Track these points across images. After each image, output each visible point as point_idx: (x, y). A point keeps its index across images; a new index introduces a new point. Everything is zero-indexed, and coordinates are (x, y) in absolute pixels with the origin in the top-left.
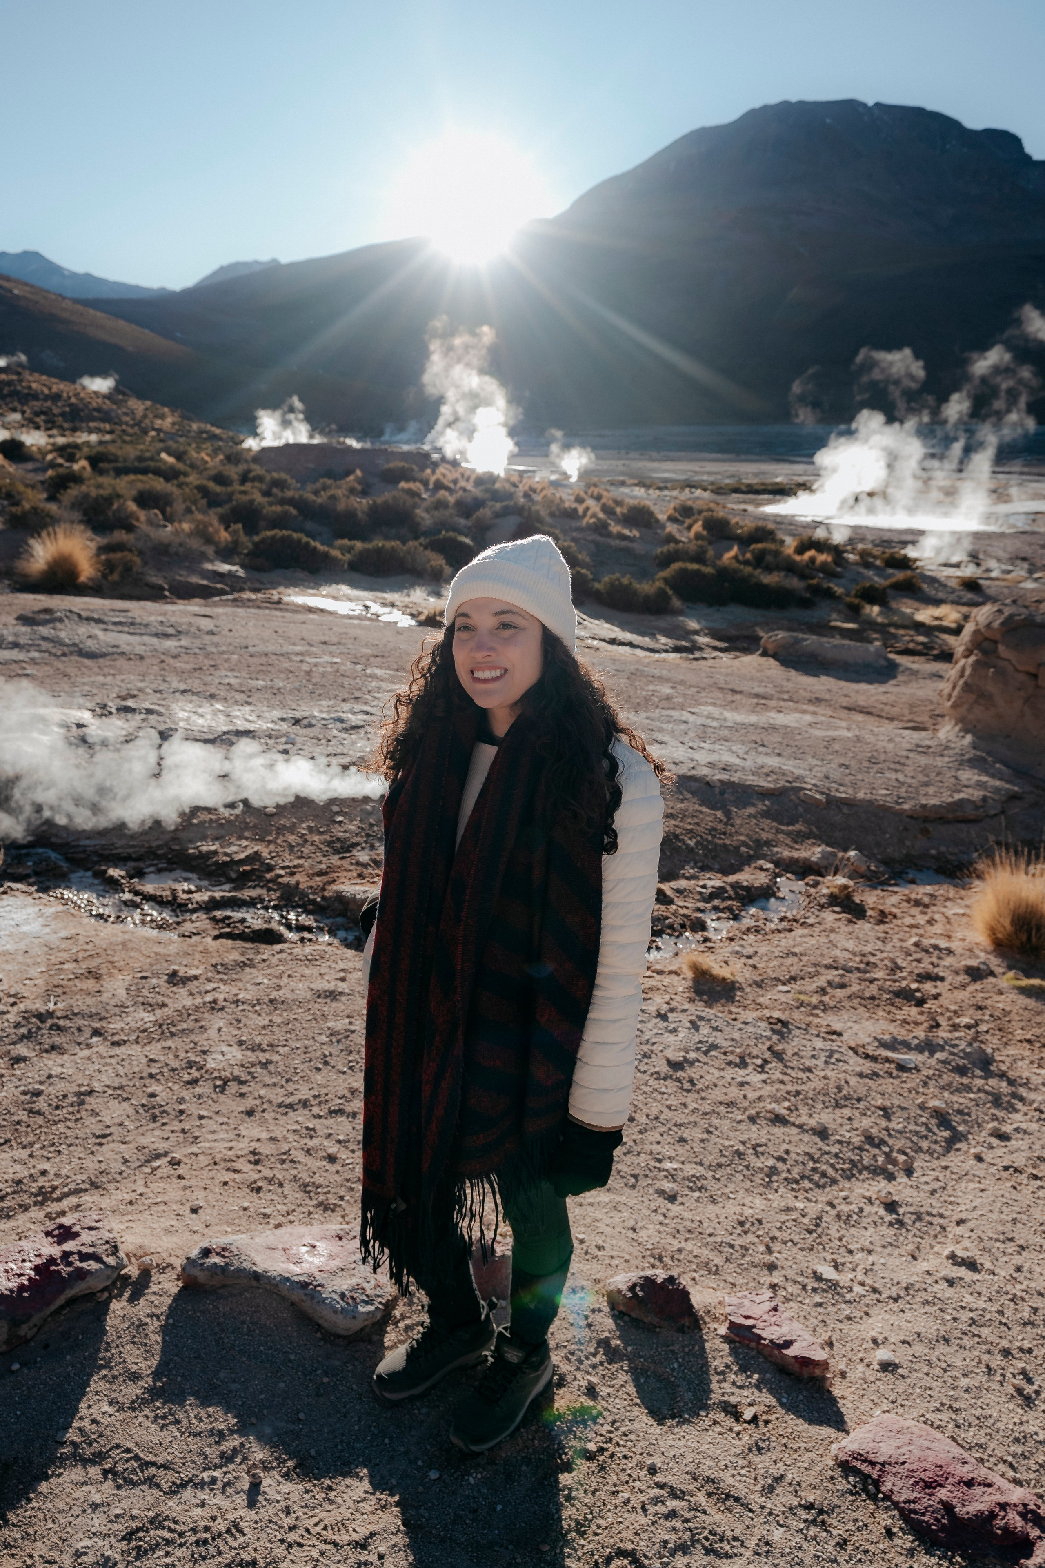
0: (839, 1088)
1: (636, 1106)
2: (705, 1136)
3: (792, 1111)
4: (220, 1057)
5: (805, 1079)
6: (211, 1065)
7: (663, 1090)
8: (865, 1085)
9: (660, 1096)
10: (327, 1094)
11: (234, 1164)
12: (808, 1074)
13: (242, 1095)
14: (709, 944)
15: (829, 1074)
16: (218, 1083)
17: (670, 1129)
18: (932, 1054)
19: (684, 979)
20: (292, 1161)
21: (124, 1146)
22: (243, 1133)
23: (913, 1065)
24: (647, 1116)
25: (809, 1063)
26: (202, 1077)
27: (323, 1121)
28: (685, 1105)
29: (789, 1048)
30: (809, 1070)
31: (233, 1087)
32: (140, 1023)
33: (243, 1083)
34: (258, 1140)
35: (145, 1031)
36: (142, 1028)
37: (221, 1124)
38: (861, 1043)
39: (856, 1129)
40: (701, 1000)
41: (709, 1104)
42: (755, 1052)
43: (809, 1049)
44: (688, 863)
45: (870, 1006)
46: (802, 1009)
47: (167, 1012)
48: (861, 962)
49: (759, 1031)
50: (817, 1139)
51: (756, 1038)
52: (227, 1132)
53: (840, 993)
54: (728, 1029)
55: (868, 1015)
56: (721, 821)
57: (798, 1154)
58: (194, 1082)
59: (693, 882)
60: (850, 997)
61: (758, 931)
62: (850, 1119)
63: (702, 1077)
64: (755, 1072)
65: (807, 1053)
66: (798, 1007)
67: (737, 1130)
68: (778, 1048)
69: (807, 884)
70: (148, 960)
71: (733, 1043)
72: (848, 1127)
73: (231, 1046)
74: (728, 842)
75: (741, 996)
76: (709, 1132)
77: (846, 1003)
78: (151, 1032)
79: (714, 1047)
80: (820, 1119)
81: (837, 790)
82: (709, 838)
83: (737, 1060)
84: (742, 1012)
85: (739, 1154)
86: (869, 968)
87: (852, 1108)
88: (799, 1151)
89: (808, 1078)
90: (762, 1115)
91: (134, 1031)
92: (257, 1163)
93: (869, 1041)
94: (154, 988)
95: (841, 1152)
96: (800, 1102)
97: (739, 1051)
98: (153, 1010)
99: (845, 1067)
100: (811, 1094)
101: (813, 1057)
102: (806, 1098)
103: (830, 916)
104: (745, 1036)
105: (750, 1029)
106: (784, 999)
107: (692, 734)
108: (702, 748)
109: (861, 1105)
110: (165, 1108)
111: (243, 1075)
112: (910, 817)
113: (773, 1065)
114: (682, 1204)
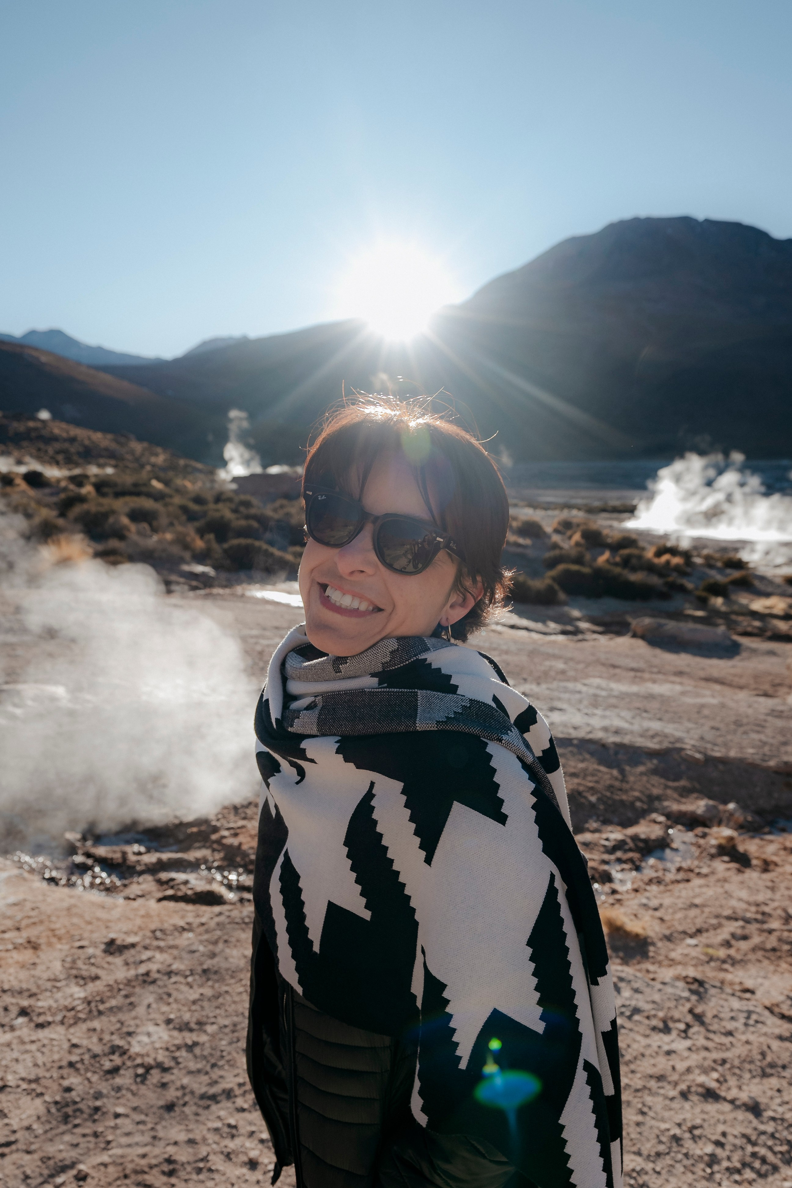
0: (763, 1054)
3: (721, 1084)
4: (145, 1039)
5: (729, 1045)
6: (136, 1049)
8: (787, 1049)
11: (146, 1177)
12: (730, 1039)
13: (164, 1085)
14: (618, 897)
15: (752, 1038)
16: (140, 1071)
20: (210, 1170)
21: (27, 1157)
22: (161, 1134)
25: (730, 1026)
26: (124, 1064)
27: (246, 1115)
29: (709, 1009)
30: (730, 1033)
31: (155, 1076)
32: (69, 1000)
33: (166, 1070)
34: (176, 1143)
35: (73, 1009)
36: (70, 1007)
37: (138, 1123)
38: (775, 1001)
39: (787, 1103)
40: (618, 957)
41: (640, 1078)
42: (676, 1015)
43: (727, 1009)
44: (590, 817)
45: (773, 958)
46: (713, 964)
47: (98, 986)
48: (757, 912)
49: (678, 992)
50: (750, 1116)
51: (676, 1000)
52: (142, 1132)
53: (744, 945)
54: (647, 990)
55: (772, 968)
56: (616, 779)
57: (735, 1136)
58: (115, 1071)
59: (597, 835)
60: (754, 950)
61: (659, 881)
62: (779, 1091)
63: (629, 1046)
64: (679, 1039)
65: (726, 1014)
66: (708, 962)
67: (671, 1109)
68: (698, 1010)
69: (697, 836)
70: (89, 927)
71: (655, 1006)
72: (778, 1101)
73: (157, 1025)
74: (624, 797)
75: (654, 952)
76: (643, 1113)
77: (751, 956)
78: (79, 1011)
79: (636, 1011)
80: (750, 1092)
81: (713, 750)
82: (608, 794)
83: (661, 1025)
84: (658, 970)
85: (676, 1139)
86: (765, 919)
87: (779, 1077)
88: (736, 1133)
89: (731, 1043)
90: (693, 1089)
91: (61, 1010)
92: (171, 1173)
93: (782, 998)
94: (89, 958)
95: (777, 1131)
96: (727, 1072)
97: (661, 1014)
98: (85, 984)
99: (764, 1029)
100: (736, 1062)
101: (732, 1018)
102: (733, 1067)
103: (721, 866)
104: (665, 997)
105: (669, 990)
106: (694, 954)
107: (585, 702)
108: (595, 714)
109: (787, 1073)
110: (80, 1106)
111: (166, 1061)
112: (776, 772)
113: (695, 1029)
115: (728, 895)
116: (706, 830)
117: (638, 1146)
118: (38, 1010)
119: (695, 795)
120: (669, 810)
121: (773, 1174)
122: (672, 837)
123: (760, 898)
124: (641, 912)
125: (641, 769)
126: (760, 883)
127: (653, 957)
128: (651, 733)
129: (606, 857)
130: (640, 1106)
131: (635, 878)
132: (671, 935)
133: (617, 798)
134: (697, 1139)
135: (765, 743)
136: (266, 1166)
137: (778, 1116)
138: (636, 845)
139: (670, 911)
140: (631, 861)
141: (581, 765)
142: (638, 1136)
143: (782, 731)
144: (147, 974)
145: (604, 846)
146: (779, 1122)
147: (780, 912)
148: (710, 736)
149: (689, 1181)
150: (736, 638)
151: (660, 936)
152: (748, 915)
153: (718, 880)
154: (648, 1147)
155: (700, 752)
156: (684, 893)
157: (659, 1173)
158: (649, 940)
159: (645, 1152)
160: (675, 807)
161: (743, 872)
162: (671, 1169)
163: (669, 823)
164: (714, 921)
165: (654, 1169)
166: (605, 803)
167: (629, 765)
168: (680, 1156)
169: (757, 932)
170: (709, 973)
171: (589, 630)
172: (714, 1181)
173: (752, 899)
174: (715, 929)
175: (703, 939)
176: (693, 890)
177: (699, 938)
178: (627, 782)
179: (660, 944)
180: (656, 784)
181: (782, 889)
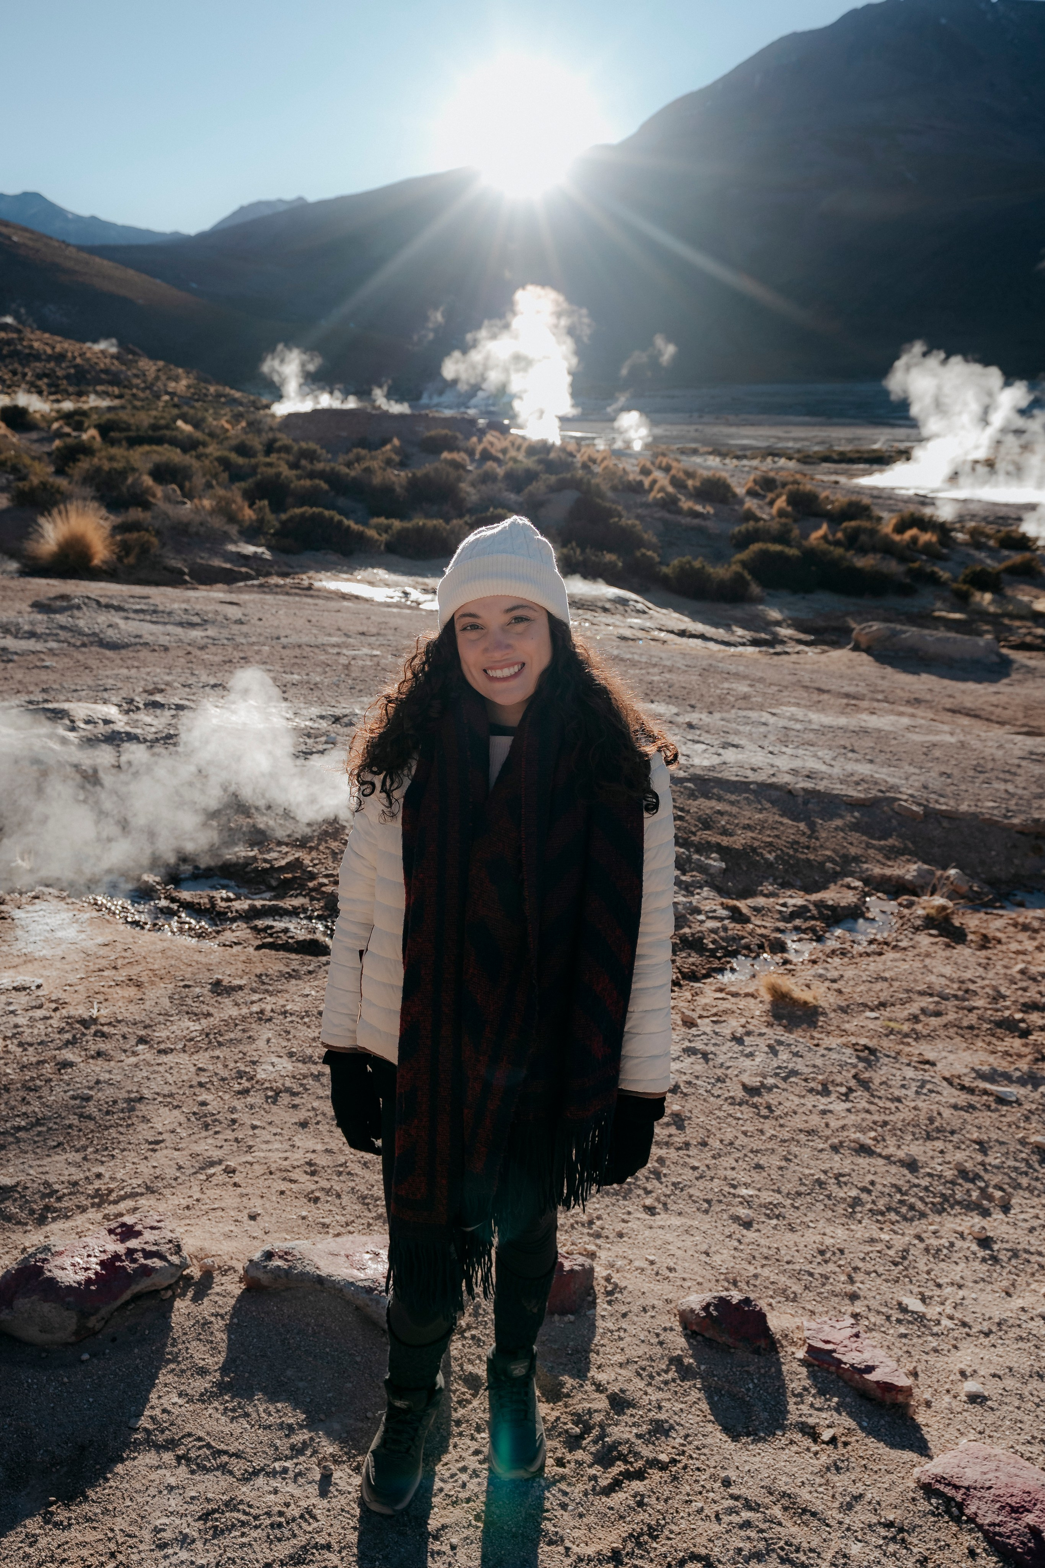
0: (931, 1120)
1: (709, 1131)
2: (783, 1164)
3: (878, 1142)
4: (271, 1068)
5: (894, 1109)
6: (261, 1075)
7: (739, 1115)
8: (960, 1117)
9: (735, 1122)
11: (289, 1174)
12: (897, 1104)
13: (295, 1107)
14: (789, 967)
15: (920, 1104)
16: (270, 1093)
17: (746, 1155)
18: (1036, 1087)
19: (761, 1002)
20: (349, 1173)
21: (177, 1153)
22: (298, 1143)
23: (1014, 1099)
24: (721, 1141)
25: (897, 1093)
26: (253, 1087)
28: (762, 1132)
29: (877, 1076)
30: (898, 1100)
31: (285, 1099)
32: (186, 1032)
33: (295, 1094)
34: (314, 1151)
35: (192, 1039)
36: (188, 1037)
37: (275, 1134)
38: (956, 1073)
39: (949, 1163)
40: (780, 1025)
41: (788, 1131)
42: (839, 1079)
43: (899, 1078)
44: (767, 879)
45: (968, 1036)
46: (892, 1037)
47: (213, 1020)
48: (959, 989)
49: (844, 1058)
50: (906, 1172)
51: (840, 1065)
52: (281, 1142)
53: (934, 1021)
54: (810, 1055)
55: (965, 1045)
56: (804, 834)
57: (884, 1186)
58: (245, 1092)
59: (772, 900)
60: (946, 1026)
61: (844, 953)
62: (942, 1152)
63: (780, 1104)
64: (838, 1101)
65: (896, 1082)
66: (887, 1036)
67: (818, 1159)
68: (864, 1076)
69: (900, 905)
70: (190, 969)
71: (815, 1070)
72: (940, 1160)
73: (281, 1057)
74: (812, 857)
75: (824, 1021)
76: (787, 1160)
77: (941, 1032)
78: (198, 1041)
79: (794, 1073)
80: (909, 1151)
81: (937, 802)
82: (791, 852)
83: (820, 1088)
84: (825, 1038)
85: (820, 1183)
87: (945, 1140)
88: (885, 1182)
89: (897, 1108)
90: (845, 1144)
91: (180, 1040)
92: (313, 1173)
93: (965, 1071)
94: (198, 997)
95: (931, 1185)
96: (887, 1133)
97: (820, 1077)
98: (199, 1019)
99: (938, 1098)
100: (899, 1125)
101: (903, 1086)
102: (894, 1129)
103: (924, 940)
104: (828, 1062)
105: (834, 1055)
106: (872, 1026)
107: (772, 738)
108: (784, 753)
109: (955, 1138)
110: (217, 1117)
111: (294, 1086)
112: (1021, 833)
113: (859, 1093)
114: (759, 1231)
115: (928, 970)
116: (915, 899)
117: (779, 1185)
118: (156, 1039)
119: (906, 858)
120: (869, 873)
121: (919, 1218)
123: (968, 975)
124: (816, 983)
125: (839, 822)
126: (972, 960)
127: (822, 1027)
128: (856, 778)
129: (781, 925)
130: (785, 1153)
132: (848, 1006)
133: (803, 856)
134: (843, 1185)
135: (1012, 796)
137: (935, 1173)
138: (820, 913)
139: (851, 983)
140: (813, 930)
141: (759, 818)
142: (780, 1177)
144: (262, 1012)
145: (780, 912)
147: (988, 990)
148: (937, 784)
149: (828, 1216)
150: (1005, 651)
151: (835, 1007)
152: (947, 991)
153: (919, 955)
154: (788, 1187)
155: (919, 804)
156: (872, 967)
157: (797, 1208)
158: (820, 1010)
159: (785, 1191)
160: (877, 871)
161: (954, 948)
162: (810, 1205)
163: (866, 889)
164: (903, 996)
165: (793, 1205)
166: (785, 863)
167: (822, 819)
168: (821, 1197)
169: (955, 1009)
170: (885, 1044)
171: (792, 639)
172: (854, 1218)
173: (956, 975)
174: (903, 1004)
175: (887, 1013)
176: (884, 963)
177: (883, 1012)
178: (817, 839)
179: (832, 1015)
180: (855, 841)
181: (998, 967)
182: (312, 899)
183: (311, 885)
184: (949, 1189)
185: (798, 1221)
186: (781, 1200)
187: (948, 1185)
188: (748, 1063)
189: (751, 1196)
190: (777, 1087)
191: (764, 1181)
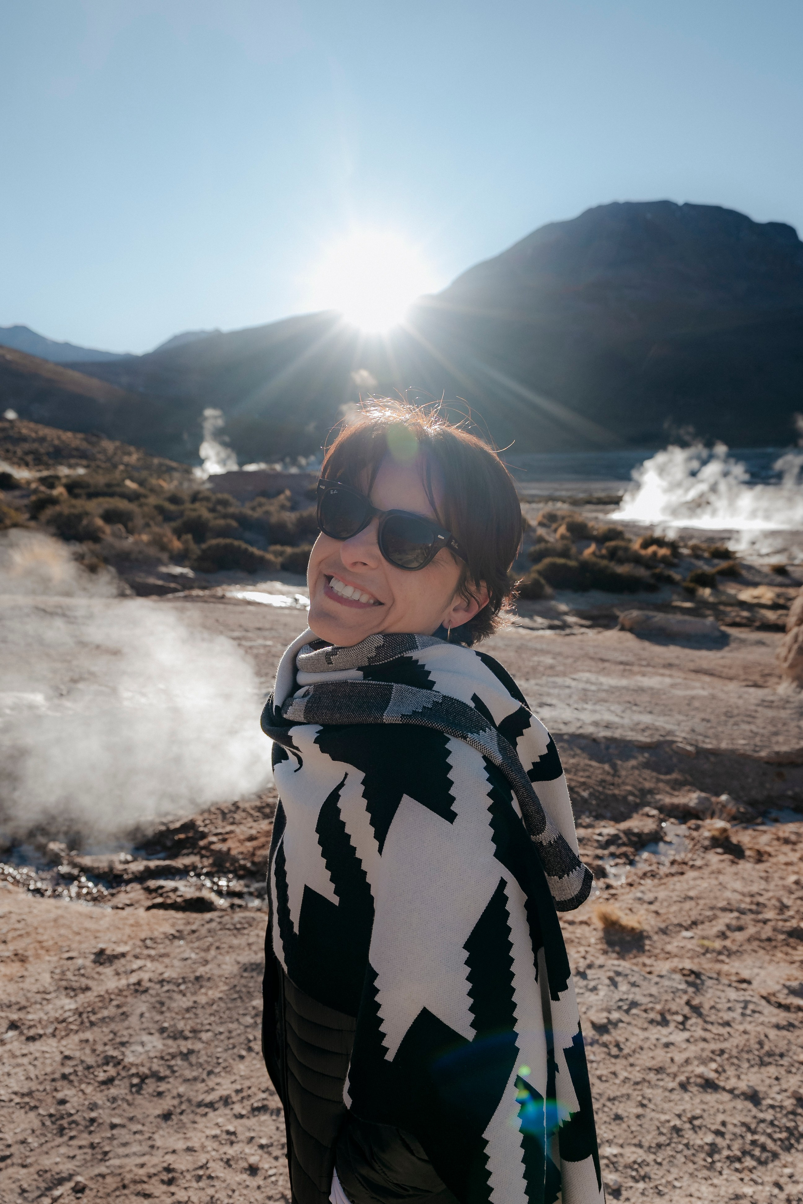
0: (761, 1044)
3: (720, 1074)
4: (140, 1049)
5: (726, 1036)
6: (130, 1059)
8: (784, 1037)
10: (249, 1088)
11: (145, 1186)
12: (728, 1029)
13: (160, 1094)
14: (612, 891)
15: (749, 1027)
16: (135, 1081)
17: (604, 1105)
19: (595, 929)
20: (210, 1177)
22: (158, 1143)
25: (727, 1016)
26: (118, 1074)
27: (244, 1121)
28: (614, 1074)
29: (706, 1000)
30: (727, 1024)
31: (151, 1086)
32: (60, 1012)
33: (161, 1079)
34: (174, 1152)
35: (64, 1021)
36: (61, 1018)
37: (135, 1133)
38: (771, 991)
39: (786, 1091)
40: (613, 952)
41: (639, 1071)
42: (674, 1008)
43: (724, 1000)
45: (768, 948)
46: (709, 956)
47: (90, 996)
48: (752, 903)
49: (675, 985)
50: (750, 1105)
51: (673, 992)
52: (140, 1142)
53: (739, 936)
54: (644, 984)
55: (767, 958)
56: (608, 773)
57: (735, 1125)
58: (109, 1081)
59: (590, 830)
60: (749, 940)
61: (653, 875)
62: (777, 1079)
63: (627, 1040)
64: (677, 1031)
65: (723, 1005)
66: (704, 954)
67: (670, 1101)
68: (695, 1002)
69: (690, 828)
70: (78, 938)
71: (652, 999)
72: (776, 1089)
73: (151, 1034)
74: (616, 792)
75: (650, 945)
76: (643, 1106)
77: (747, 947)
78: (70, 1023)
79: (634, 1004)
80: (748, 1081)
81: (704, 742)
82: (600, 789)
83: (659, 1018)
84: (655, 963)
85: (677, 1130)
86: (760, 909)
87: (777, 1065)
88: (735, 1122)
89: (729, 1033)
90: (692, 1080)
91: (52, 1022)
92: (170, 1182)
93: (778, 987)
94: (79, 969)
95: (776, 1119)
96: (726, 1062)
97: (658, 1007)
98: (76, 995)
99: (762, 1019)
100: (734, 1052)
101: (729, 1009)
102: (731, 1057)
103: (715, 858)
104: (662, 990)
105: (666, 982)
106: (689, 946)
107: (575, 697)
108: (585, 709)
109: (785, 1061)
110: (75, 1118)
111: (161, 1070)
112: (767, 763)
113: (693, 1021)
114: (628, 1199)
115: (723, 886)
116: (700, 822)
117: (639, 1138)
118: (28, 1023)
119: (687, 788)
120: (661, 803)
121: (773, 1161)
122: (665, 830)
123: (755, 888)
124: (636, 906)
125: (633, 762)
126: (754, 873)
127: (649, 951)
128: (642, 726)
129: (600, 852)
130: (640, 1098)
131: (629, 872)
132: (667, 927)
133: (609, 792)
134: (697, 1129)
135: (756, 734)
136: (267, 1171)
137: (776, 1104)
138: (629, 839)
139: (665, 904)
140: (625, 855)
141: (572, 761)
142: (639, 1128)
143: (773, 721)
144: (139, 983)
145: (598, 841)
146: (778, 1110)
147: (774, 902)
148: (701, 728)
149: (690, 1171)
150: (724, 628)
151: (656, 929)
152: (743, 906)
153: (713, 872)
154: (648, 1139)
155: (691, 745)
156: (678, 886)
157: (660, 1164)
158: (645, 934)
159: (646, 1144)
160: (668, 800)
161: (737, 863)
162: (672, 1159)
163: (662, 816)
164: (709, 913)
165: (655, 1161)
166: (597, 798)
167: (621, 760)
168: (681, 1147)
169: (753, 923)
170: (706, 965)
171: (576, 624)
172: (715, 1170)
173: (746, 890)
174: (710, 921)
175: (698, 931)
176: (687, 883)
177: (695, 930)
178: (619, 777)
179: (655, 938)
180: (648, 778)
181: (776, 879)
182: (202, 856)
183: (202, 843)
184: (792, 1120)
185: (663, 1181)
186: (645, 1157)
187: (791, 1117)
188: (592, 998)
189: (615, 1156)
190: (622, 1021)
191: (625, 1135)
